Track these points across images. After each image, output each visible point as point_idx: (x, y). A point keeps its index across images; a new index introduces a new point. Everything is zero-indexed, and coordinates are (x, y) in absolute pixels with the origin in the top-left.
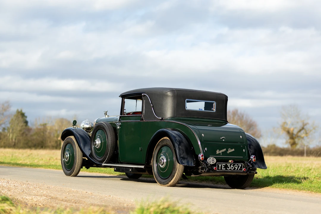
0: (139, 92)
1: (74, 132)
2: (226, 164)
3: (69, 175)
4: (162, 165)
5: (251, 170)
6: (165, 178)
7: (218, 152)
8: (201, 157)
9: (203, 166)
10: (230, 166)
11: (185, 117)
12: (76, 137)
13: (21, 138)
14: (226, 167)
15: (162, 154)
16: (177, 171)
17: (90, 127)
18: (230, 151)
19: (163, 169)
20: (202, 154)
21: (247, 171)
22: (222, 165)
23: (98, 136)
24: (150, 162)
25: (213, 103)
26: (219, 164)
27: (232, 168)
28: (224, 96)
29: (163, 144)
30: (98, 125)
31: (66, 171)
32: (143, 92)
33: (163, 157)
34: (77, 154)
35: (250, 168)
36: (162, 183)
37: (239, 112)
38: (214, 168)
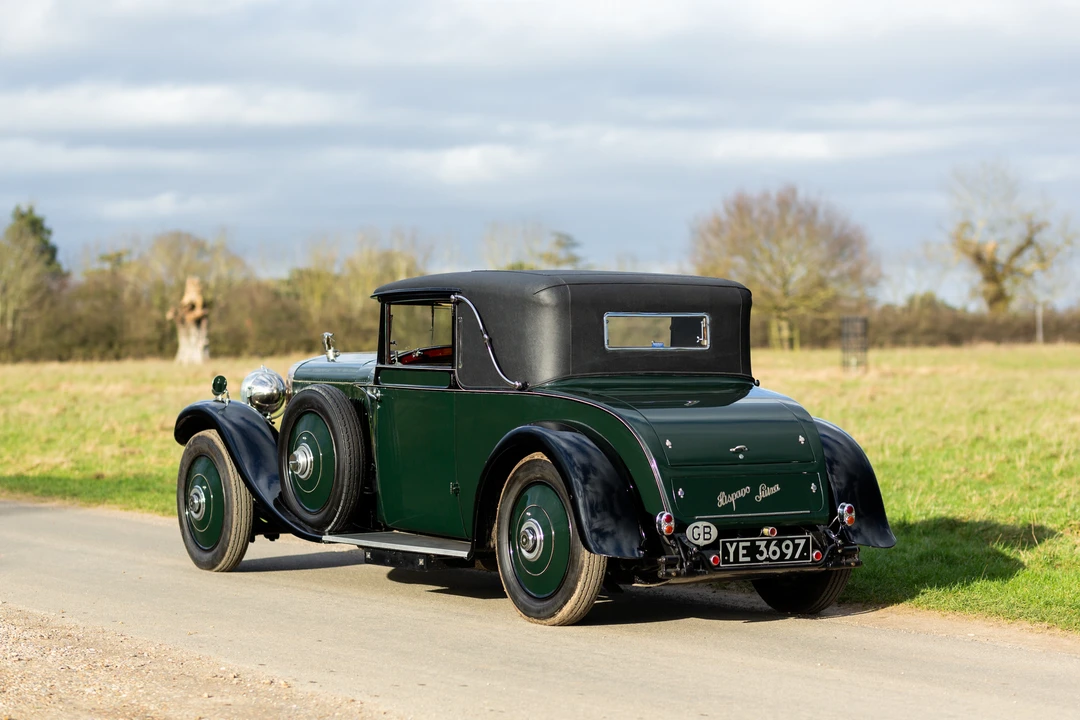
0: (440, 288)
1: (220, 418)
2: (753, 542)
3: (210, 566)
4: (530, 552)
5: (842, 555)
6: (541, 596)
7: (722, 500)
8: (664, 522)
9: (675, 556)
10: (767, 547)
11: (603, 378)
12: (226, 434)
13: (34, 316)
14: (753, 551)
15: (529, 514)
16: (583, 575)
17: (275, 392)
18: (765, 492)
19: (534, 566)
20: (667, 514)
21: (828, 560)
22: (738, 547)
23: (304, 438)
24: (489, 537)
25: (701, 318)
26: (728, 545)
27: (774, 553)
28: (738, 291)
29: (532, 476)
30: (301, 396)
31: (197, 552)
32: (453, 289)
33: (532, 523)
34: (231, 495)
35: (836, 548)
36: (534, 614)
37: (801, 194)
38: (712, 559)
